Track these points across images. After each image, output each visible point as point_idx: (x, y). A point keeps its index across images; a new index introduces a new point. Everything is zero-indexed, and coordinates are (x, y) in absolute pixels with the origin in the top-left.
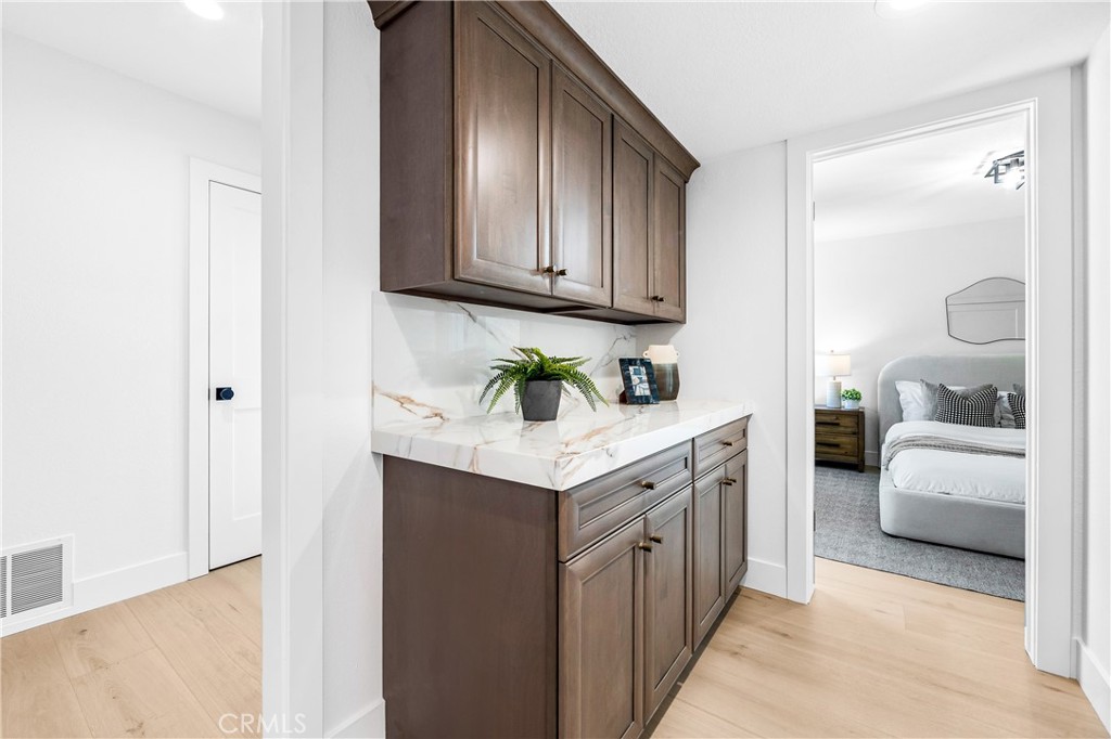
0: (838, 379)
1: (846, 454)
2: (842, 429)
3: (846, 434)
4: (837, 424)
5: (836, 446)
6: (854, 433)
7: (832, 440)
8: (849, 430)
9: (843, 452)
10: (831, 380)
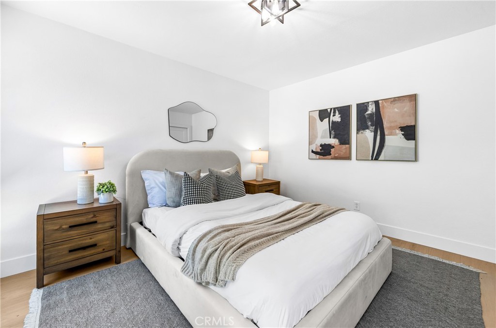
0: (90, 173)
1: (104, 251)
2: (99, 226)
3: (104, 230)
4: (95, 222)
5: (94, 245)
6: (112, 227)
7: (88, 241)
8: (108, 225)
9: (100, 250)
10: (83, 174)
